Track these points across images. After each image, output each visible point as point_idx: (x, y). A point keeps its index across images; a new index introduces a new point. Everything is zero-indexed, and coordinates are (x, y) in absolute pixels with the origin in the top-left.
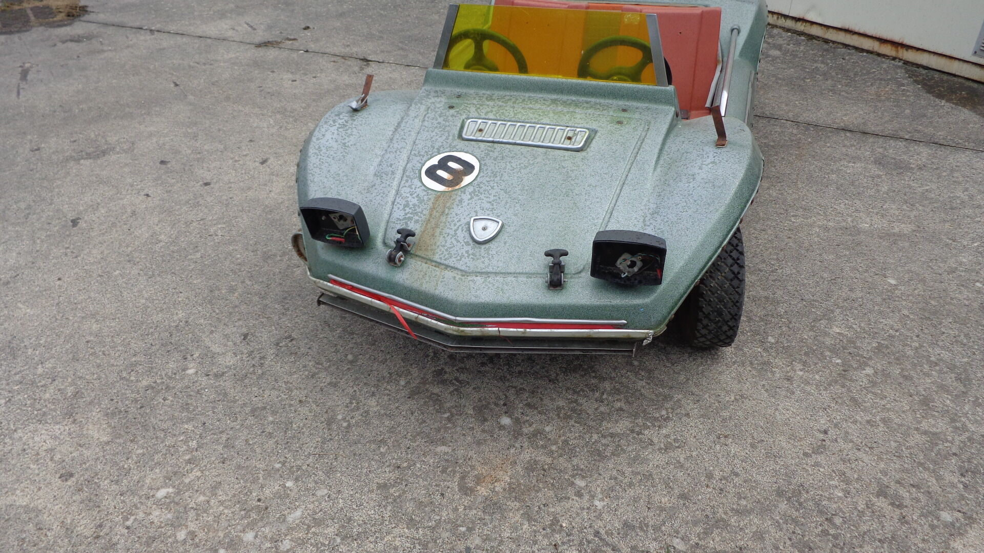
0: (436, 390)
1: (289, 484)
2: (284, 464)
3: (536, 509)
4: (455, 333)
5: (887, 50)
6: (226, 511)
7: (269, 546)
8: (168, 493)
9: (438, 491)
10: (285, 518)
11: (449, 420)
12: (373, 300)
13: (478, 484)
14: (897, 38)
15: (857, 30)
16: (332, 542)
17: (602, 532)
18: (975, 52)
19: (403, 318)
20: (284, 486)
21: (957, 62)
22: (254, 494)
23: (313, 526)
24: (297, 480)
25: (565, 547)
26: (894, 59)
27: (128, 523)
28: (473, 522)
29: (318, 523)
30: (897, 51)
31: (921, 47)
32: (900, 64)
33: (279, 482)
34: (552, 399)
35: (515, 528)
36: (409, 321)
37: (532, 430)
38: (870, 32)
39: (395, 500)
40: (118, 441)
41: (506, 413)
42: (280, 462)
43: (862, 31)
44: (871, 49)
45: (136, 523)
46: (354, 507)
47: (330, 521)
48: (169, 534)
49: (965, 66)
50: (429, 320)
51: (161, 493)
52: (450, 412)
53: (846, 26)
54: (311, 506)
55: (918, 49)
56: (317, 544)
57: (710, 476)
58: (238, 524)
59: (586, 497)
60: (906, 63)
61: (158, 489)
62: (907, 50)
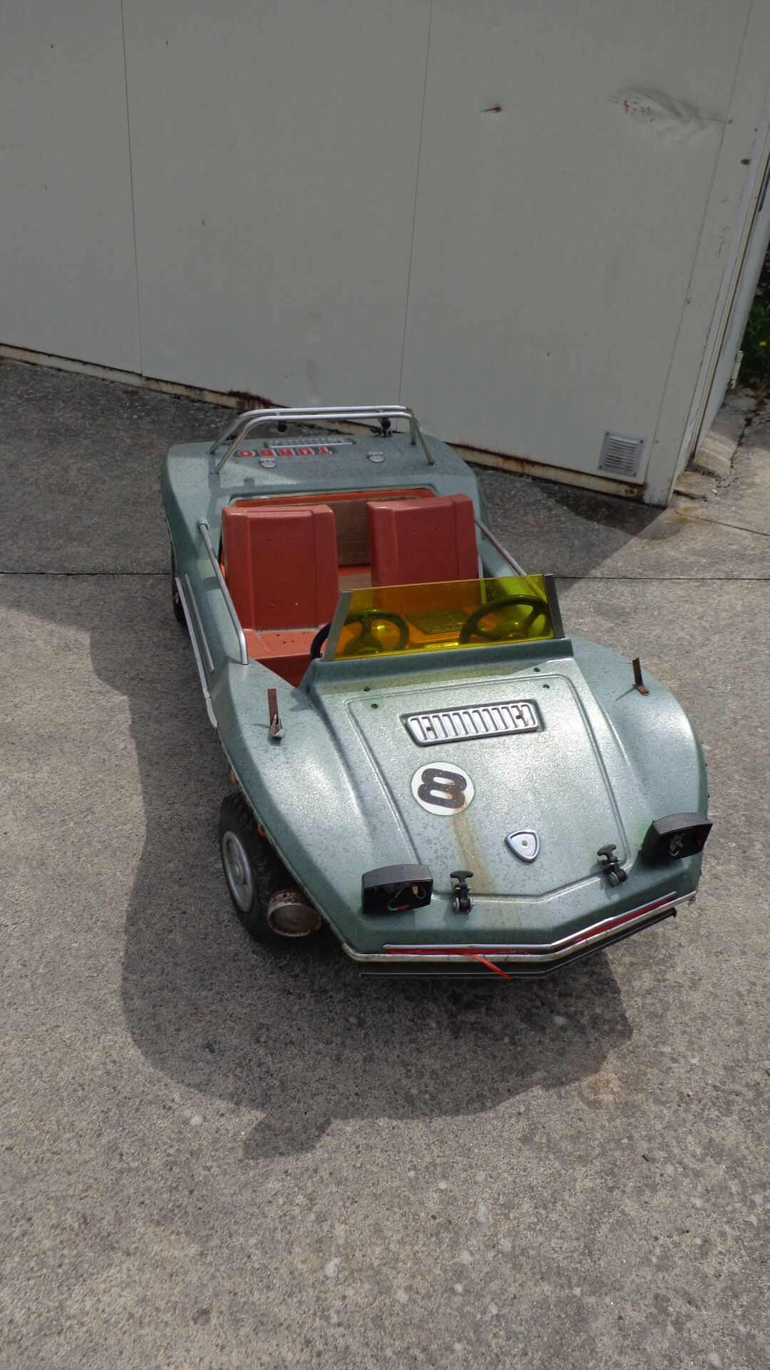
0: (472, 1018)
1: (443, 1185)
2: (415, 1168)
3: (658, 1091)
4: (551, 960)
5: (512, 466)
6: (416, 1248)
7: (492, 1254)
8: (337, 1266)
9: (573, 1118)
10: (476, 1221)
11: (513, 1042)
12: (451, 956)
13: (596, 1093)
14: (521, 455)
15: (477, 446)
16: (539, 1216)
17: (718, 1084)
18: (601, 467)
19: (493, 963)
20: (439, 1191)
21: (584, 476)
22: (423, 1215)
23: (509, 1212)
24: (444, 1177)
25: (706, 1112)
26: (522, 475)
27: (335, 1319)
28: (626, 1131)
29: (509, 1206)
30: (523, 467)
31: (547, 463)
32: (530, 480)
33: (431, 1190)
34: (575, 980)
35: (659, 1117)
36: (498, 964)
37: (588, 1018)
38: (491, 449)
39: (548, 1147)
40: (212, 1244)
41: (552, 1012)
42: (409, 1170)
43: (483, 447)
44: (495, 465)
45: (342, 1314)
46: (522, 1173)
47: (516, 1200)
48: (388, 1303)
49: (593, 480)
50: (522, 956)
51: (330, 1269)
52: (506, 1035)
53: (466, 442)
54: (486, 1195)
55: (544, 465)
56: (529, 1226)
57: (740, 995)
58: (442, 1253)
59: (682, 1060)
60: (535, 478)
61: (322, 1268)
62: (532, 466)
